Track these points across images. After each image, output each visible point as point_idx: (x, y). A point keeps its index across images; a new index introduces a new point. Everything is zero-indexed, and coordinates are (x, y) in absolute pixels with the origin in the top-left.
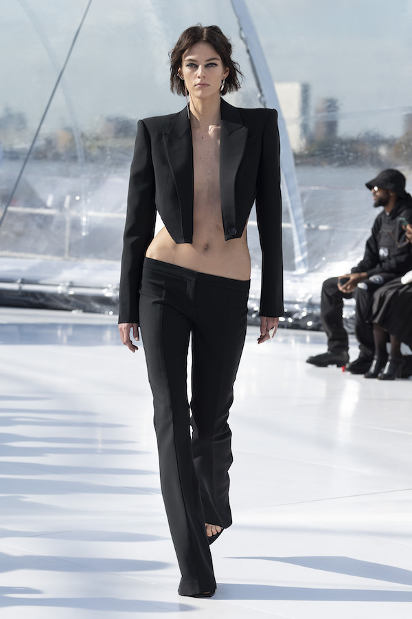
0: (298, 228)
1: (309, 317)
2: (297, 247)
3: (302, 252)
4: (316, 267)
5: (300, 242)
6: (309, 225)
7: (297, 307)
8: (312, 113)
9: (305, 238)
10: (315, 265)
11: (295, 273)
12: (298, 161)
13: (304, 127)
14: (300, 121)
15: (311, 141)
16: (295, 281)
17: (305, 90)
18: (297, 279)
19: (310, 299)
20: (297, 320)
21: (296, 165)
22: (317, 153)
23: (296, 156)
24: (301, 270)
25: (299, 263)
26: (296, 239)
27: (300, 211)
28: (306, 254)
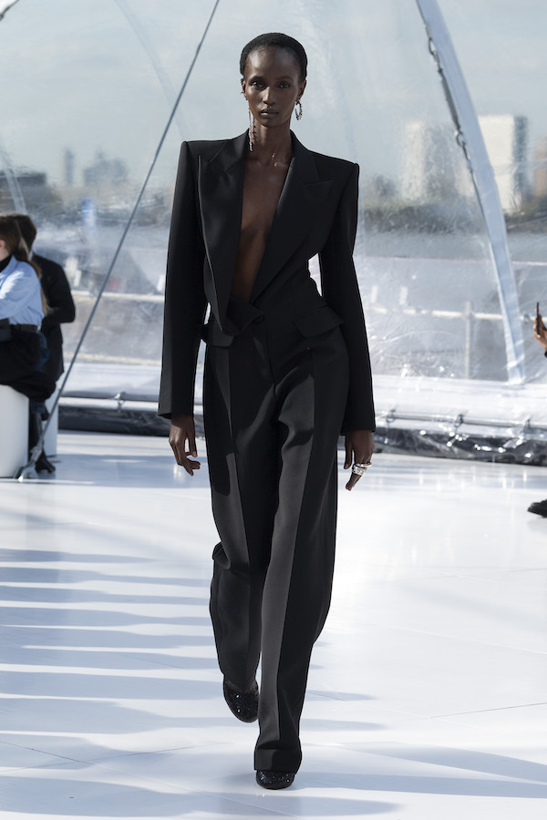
0: (510, 321)
1: (526, 446)
2: (510, 347)
3: (517, 355)
4: (537, 375)
5: (514, 341)
6: (527, 316)
7: (509, 433)
8: (530, 157)
9: (521, 335)
10: (535, 373)
11: (507, 384)
12: (512, 227)
13: (520, 179)
14: (515, 169)
15: (528, 198)
16: (507, 396)
17: (521, 126)
18: (510, 392)
19: (529, 421)
20: (509, 450)
21: (509, 231)
22: (539, 214)
23: (508, 219)
24: (516, 380)
25: (513, 369)
26: (508, 335)
27: (514, 297)
28: (522, 357)
